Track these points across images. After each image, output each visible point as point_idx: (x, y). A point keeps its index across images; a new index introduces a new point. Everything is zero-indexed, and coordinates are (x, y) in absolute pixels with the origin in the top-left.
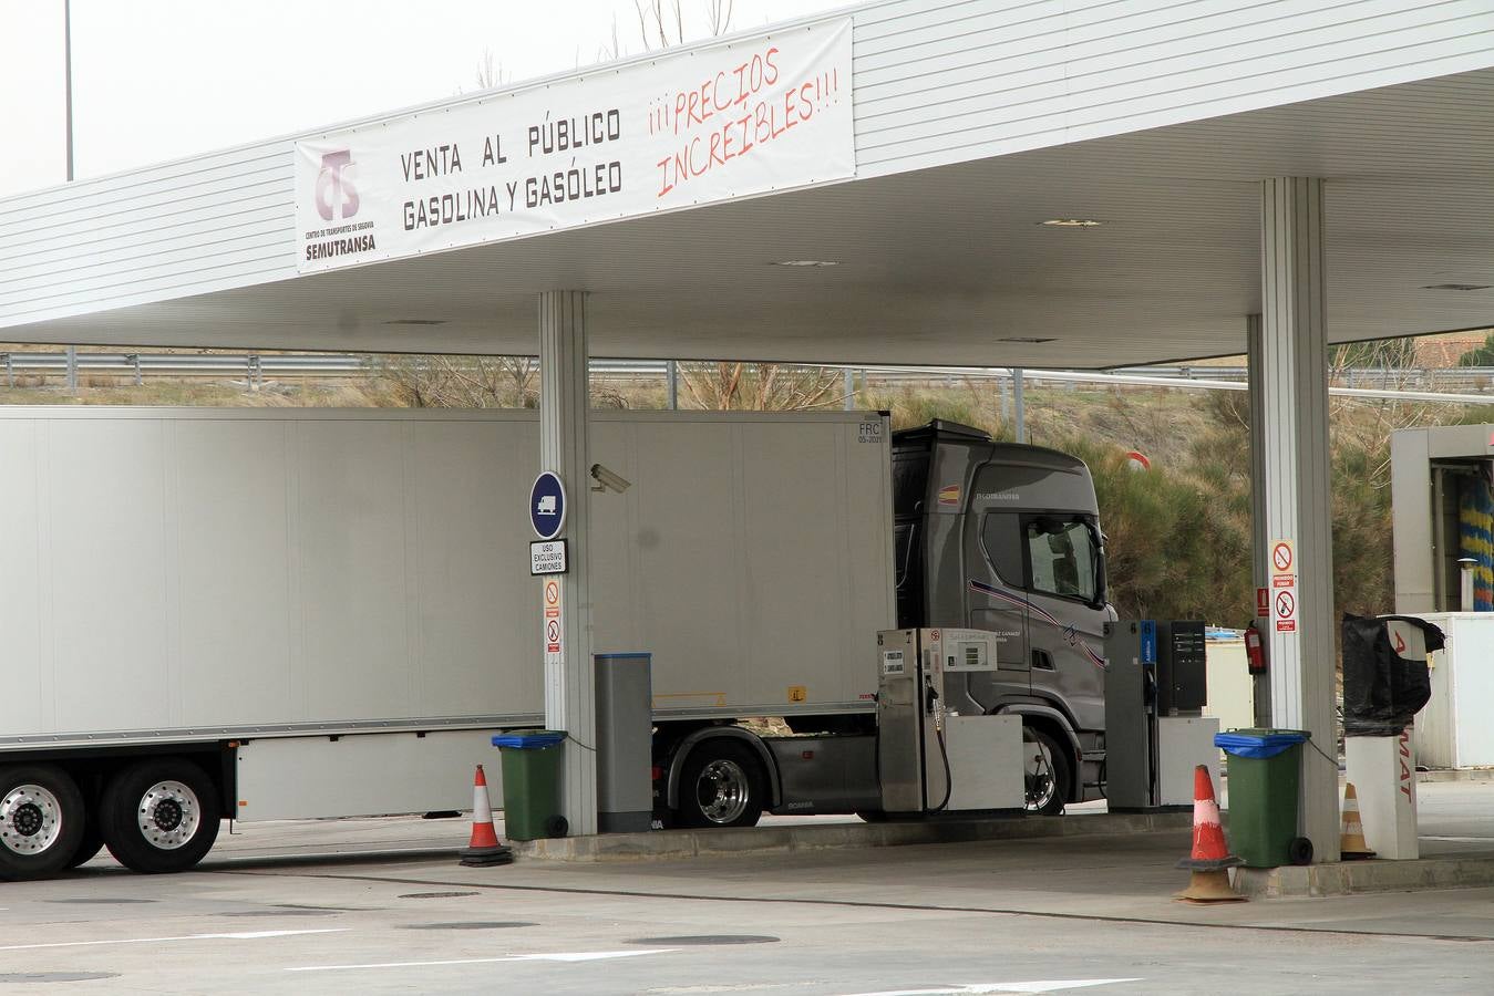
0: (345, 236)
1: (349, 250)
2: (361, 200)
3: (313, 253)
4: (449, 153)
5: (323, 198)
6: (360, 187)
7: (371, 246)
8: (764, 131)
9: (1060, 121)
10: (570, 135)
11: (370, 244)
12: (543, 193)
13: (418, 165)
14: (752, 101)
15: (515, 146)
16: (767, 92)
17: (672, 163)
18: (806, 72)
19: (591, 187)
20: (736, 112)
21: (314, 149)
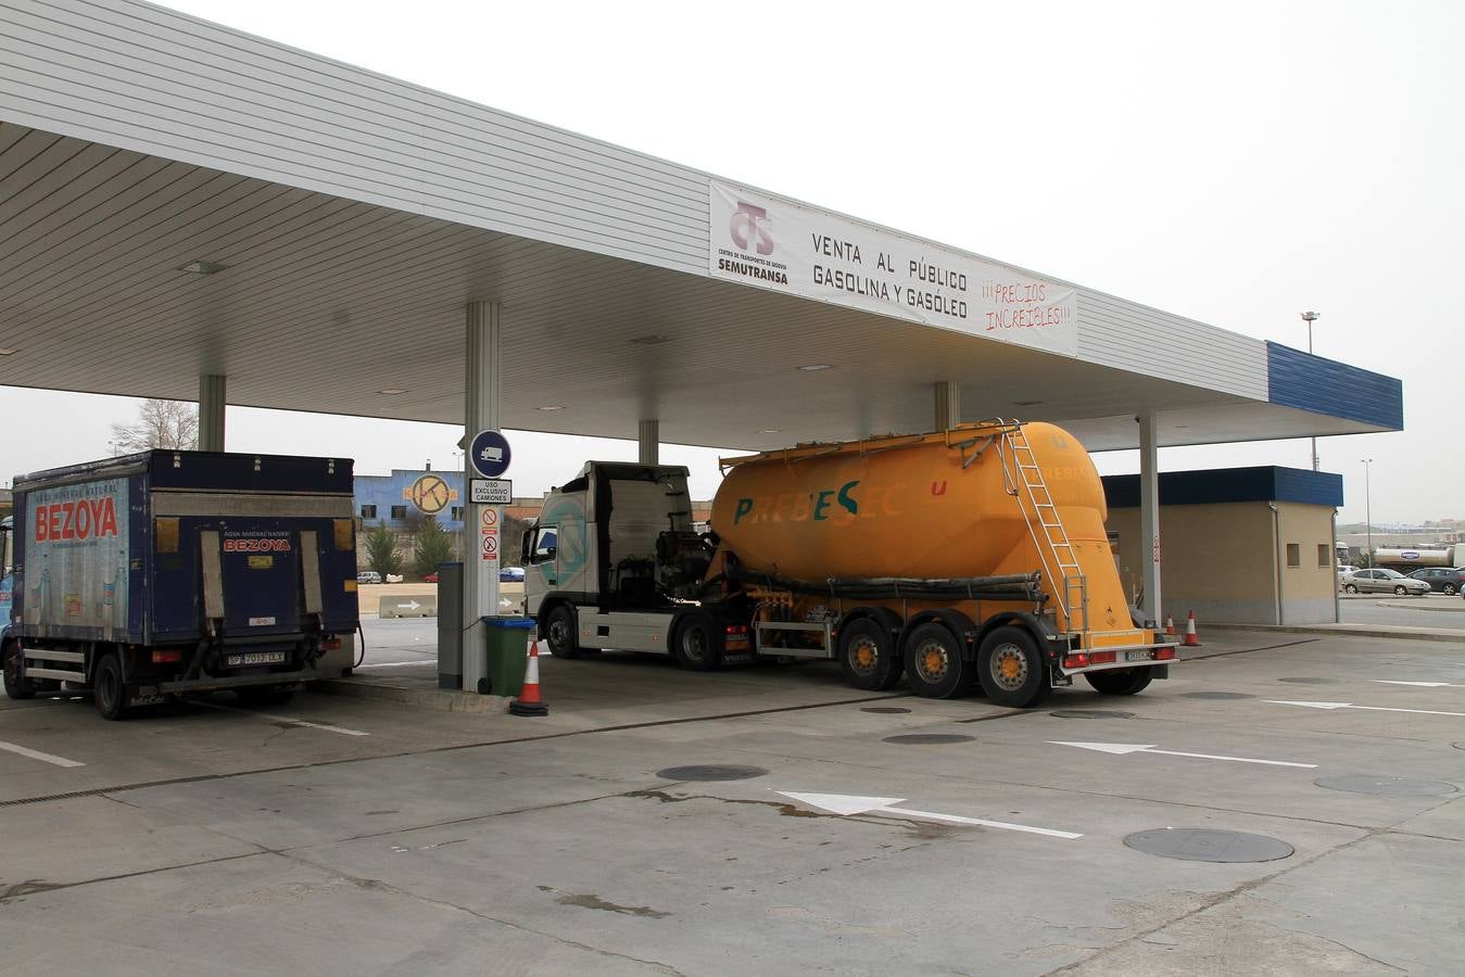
0: (761, 267)
1: (762, 277)
2: (775, 247)
3: (723, 265)
4: (852, 249)
5: (737, 232)
6: (774, 238)
7: (783, 281)
8: (1038, 320)
9: (1146, 366)
10: (936, 275)
11: (784, 280)
12: (917, 300)
13: (826, 245)
14: (1034, 305)
15: (902, 267)
16: (1038, 303)
17: (994, 316)
18: (1059, 302)
19: (949, 309)
20: (1023, 306)
21: (734, 196)
